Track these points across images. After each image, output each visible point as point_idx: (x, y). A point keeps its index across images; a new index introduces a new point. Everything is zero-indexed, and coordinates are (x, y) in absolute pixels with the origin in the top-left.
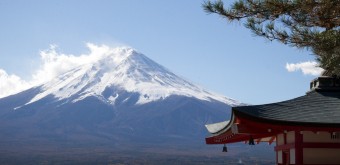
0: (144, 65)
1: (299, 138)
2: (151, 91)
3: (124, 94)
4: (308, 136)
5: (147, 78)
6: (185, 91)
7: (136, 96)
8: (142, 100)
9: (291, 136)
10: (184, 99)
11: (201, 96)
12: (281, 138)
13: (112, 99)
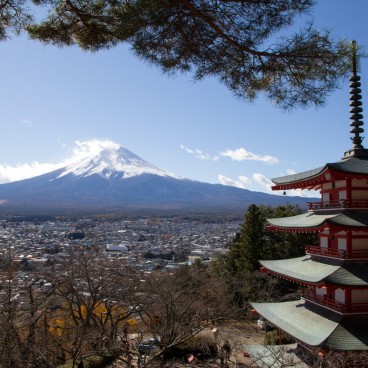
2: (131, 170)
3: (115, 172)
5: (129, 163)
7: (122, 173)
8: (126, 176)
10: (150, 175)
11: (161, 174)
13: (108, 175)
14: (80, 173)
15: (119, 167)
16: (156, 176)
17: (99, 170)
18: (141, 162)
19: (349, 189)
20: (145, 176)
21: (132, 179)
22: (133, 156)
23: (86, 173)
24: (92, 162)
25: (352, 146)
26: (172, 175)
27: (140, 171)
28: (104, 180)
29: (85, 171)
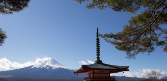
0: (54, 62)
1: (93, 71)
2: (55, 66)
3: (50, 67)
4: (95, 71)
5: (55, 64)
6: (62, 67)
7: (52, 67)
8: (53, 68)
9: (92, 71)
10: (61, 68)
12: (89, 72)
13: (47, 68)
14: (38, 67)
16: (63, 69)
17: (45, 66)
18: (58, 64)
19: (93, 73)
20: (60, 68)
22: (57, 62)
24: (42, 63)
25: (97, 59)
26: (68, 68)
27: (58, 67)
28: (46, 70)
29: (40, 66)
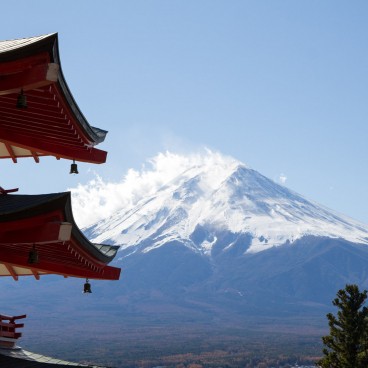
0: (258, 189)
3: (226, 236)
5: (264, 209)
6: (327, 229)
7: (246, 239)
8: (256, 246)
10: (326, 242)
13: (207, 245)
15: (237, 223)
17: (183, 231)
18: (300, 205)
20: (310, 243)
21: (273, 252)
23: (149, 242)
28: (199, 259)
29: (146, 235)
